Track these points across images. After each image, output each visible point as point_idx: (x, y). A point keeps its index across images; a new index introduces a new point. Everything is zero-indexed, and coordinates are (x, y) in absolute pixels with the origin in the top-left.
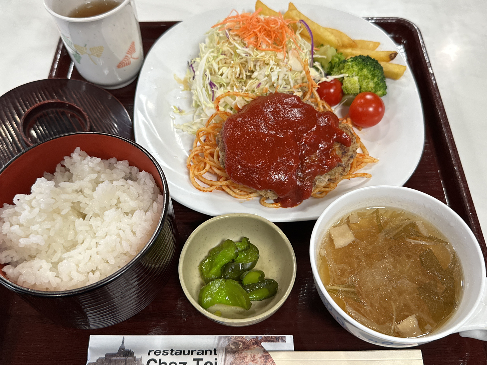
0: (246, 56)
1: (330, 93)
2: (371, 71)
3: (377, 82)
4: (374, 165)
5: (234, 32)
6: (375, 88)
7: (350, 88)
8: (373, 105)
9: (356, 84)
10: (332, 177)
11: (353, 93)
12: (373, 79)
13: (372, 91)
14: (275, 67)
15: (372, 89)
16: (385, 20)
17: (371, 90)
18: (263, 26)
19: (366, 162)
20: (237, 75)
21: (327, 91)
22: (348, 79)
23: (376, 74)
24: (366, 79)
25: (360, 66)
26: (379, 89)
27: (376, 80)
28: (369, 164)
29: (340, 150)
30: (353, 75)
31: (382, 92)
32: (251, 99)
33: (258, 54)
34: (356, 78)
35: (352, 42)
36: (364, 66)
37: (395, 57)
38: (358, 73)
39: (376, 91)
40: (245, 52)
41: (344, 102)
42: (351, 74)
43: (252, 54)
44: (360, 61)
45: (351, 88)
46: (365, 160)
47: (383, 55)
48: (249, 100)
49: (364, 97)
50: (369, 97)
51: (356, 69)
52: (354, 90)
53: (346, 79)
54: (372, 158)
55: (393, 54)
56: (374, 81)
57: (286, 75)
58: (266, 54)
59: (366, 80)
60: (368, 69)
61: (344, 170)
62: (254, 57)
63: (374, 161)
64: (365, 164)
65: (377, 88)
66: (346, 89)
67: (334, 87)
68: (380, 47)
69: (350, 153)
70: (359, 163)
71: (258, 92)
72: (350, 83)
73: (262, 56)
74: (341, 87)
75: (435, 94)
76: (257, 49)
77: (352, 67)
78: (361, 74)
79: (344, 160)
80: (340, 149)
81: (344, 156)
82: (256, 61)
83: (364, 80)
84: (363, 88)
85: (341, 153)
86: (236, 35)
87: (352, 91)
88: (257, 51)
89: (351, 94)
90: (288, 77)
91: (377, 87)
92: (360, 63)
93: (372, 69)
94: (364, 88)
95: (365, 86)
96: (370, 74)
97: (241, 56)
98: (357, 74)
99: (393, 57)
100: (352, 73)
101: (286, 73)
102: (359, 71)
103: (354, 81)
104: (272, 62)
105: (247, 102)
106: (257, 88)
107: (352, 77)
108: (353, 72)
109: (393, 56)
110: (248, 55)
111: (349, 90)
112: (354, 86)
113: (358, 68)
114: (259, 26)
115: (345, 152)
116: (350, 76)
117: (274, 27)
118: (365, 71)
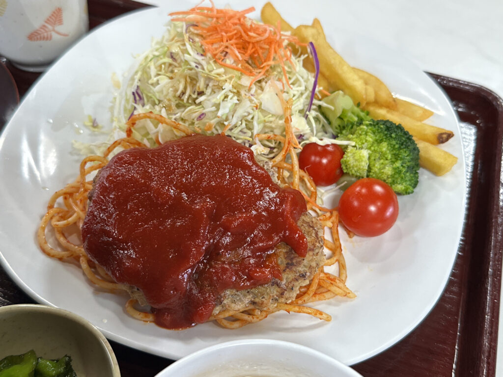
0: (196, 67)
1: (320, 163)
2: (394, 148)
3: (398, 168)
4: (347, 301)
5: (197, 30)
6: (392, 176)
7: (352, 165)
8: (379, 204)
9: (362, 161)
10: (257, 300)
11: (355, 174)
12: (393, 162)
13: (387, 181)
14: (231, 95)
15: (388, 178)
16: (461, 84)
17: (385, 178)
18: (239, 31)
19: (333, 293)
20: (179, 93)
21: (318, 159)
22: (352, 150)
23: (400, 156)
24: (382, 159)
25: (378, 136)
26: (399, 180)
27: (398, 164)
28: (339, 297)
29: (286, 258)
30: (363, 146)
31: (403, 188)
32: (183, 134)
33: (214, 69)
34: (365, 153)
35: (391, 100)
36: (385, 137)
37: (447, 140)
38: (372, 145)
39: (394, 182)
40: (196, 61)
41: (343, 184)
42: (360, 143)
43: (205, 67)
44: (381, 128)
45: (354, 165)
46: (333, 288)
47: (429, 132)
48: (179, 134)
49: (369, 186)
50: (378, 189)
51: (370, 138)
52: (358, 170)
53: (350, 149)
54: (347, 288)
55: (445, 133)
56: (394, 166)
57: (249, 114)
58: (225, 73)
59: (382, 161)
60: (389, 144)
61: (282, 294)
62: (207, 71)
63: (348, 295)
64: (333, 295)
65: (397, 178)
66: (346, 166)
67: (329, 157)
68: (431, 118)
69: (301, 269)
70: (322, 290)
71: (198, 127)
72: (354, 157)
73: (218, 74)
74: (340, 161)
75: (497, 218)
76: (215, 62)
77: (366, 134)
78: (376, 148)
79: (286, 277)
80: (286, 256)
81: (288, 270)
82: (208, 79)
83: (380, 159)
84: (373, 171)
85: (285, 263)
86: (198, 35)
87: (353, 171)
88: (213, 65)
89: (353, 175)
90: (253, 118)
91: (397, 176)
92: (380, 131)
93: (397, 146)
94: (375, 173)
95: (377, 170)
96: (392, 153)
97: (190, 65)
98: (370, 146)
99: (444, 139)
100: (363, 143)
101: (251, 111)
102: (376, 143)
103: (360, 156)
104: (228, 86)
105: (176, 136)
106: (197, 120)
107: (362, 148)
108: (364, 141)
109: (444, 137)
110: (199, 67)
111: (350, 168)
112: (358, 164)
113: (374, 138)
114: (234, 30)
115: (292, 264)
116: (357, 146)
117: (255, 38)
118: (384, 147)
